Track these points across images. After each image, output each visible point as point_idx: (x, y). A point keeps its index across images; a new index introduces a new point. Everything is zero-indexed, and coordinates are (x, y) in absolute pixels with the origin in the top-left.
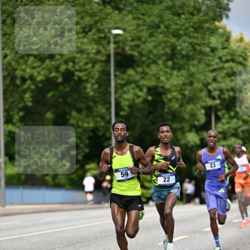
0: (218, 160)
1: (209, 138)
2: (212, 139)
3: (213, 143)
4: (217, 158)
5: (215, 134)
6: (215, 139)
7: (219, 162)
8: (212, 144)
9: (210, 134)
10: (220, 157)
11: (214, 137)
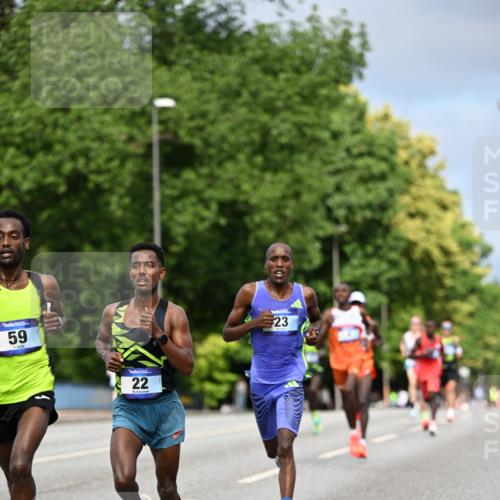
0: (294, 311)
1: (271, 262)
2: (280, 263)
3: (283, 273)
4: (292, 306)
5: (286, 251)
6: (287, 264)
7: (296, 317)
8: (279, 275)
9: (273, 251)
10: (298, 304)
11: (285, 258)
